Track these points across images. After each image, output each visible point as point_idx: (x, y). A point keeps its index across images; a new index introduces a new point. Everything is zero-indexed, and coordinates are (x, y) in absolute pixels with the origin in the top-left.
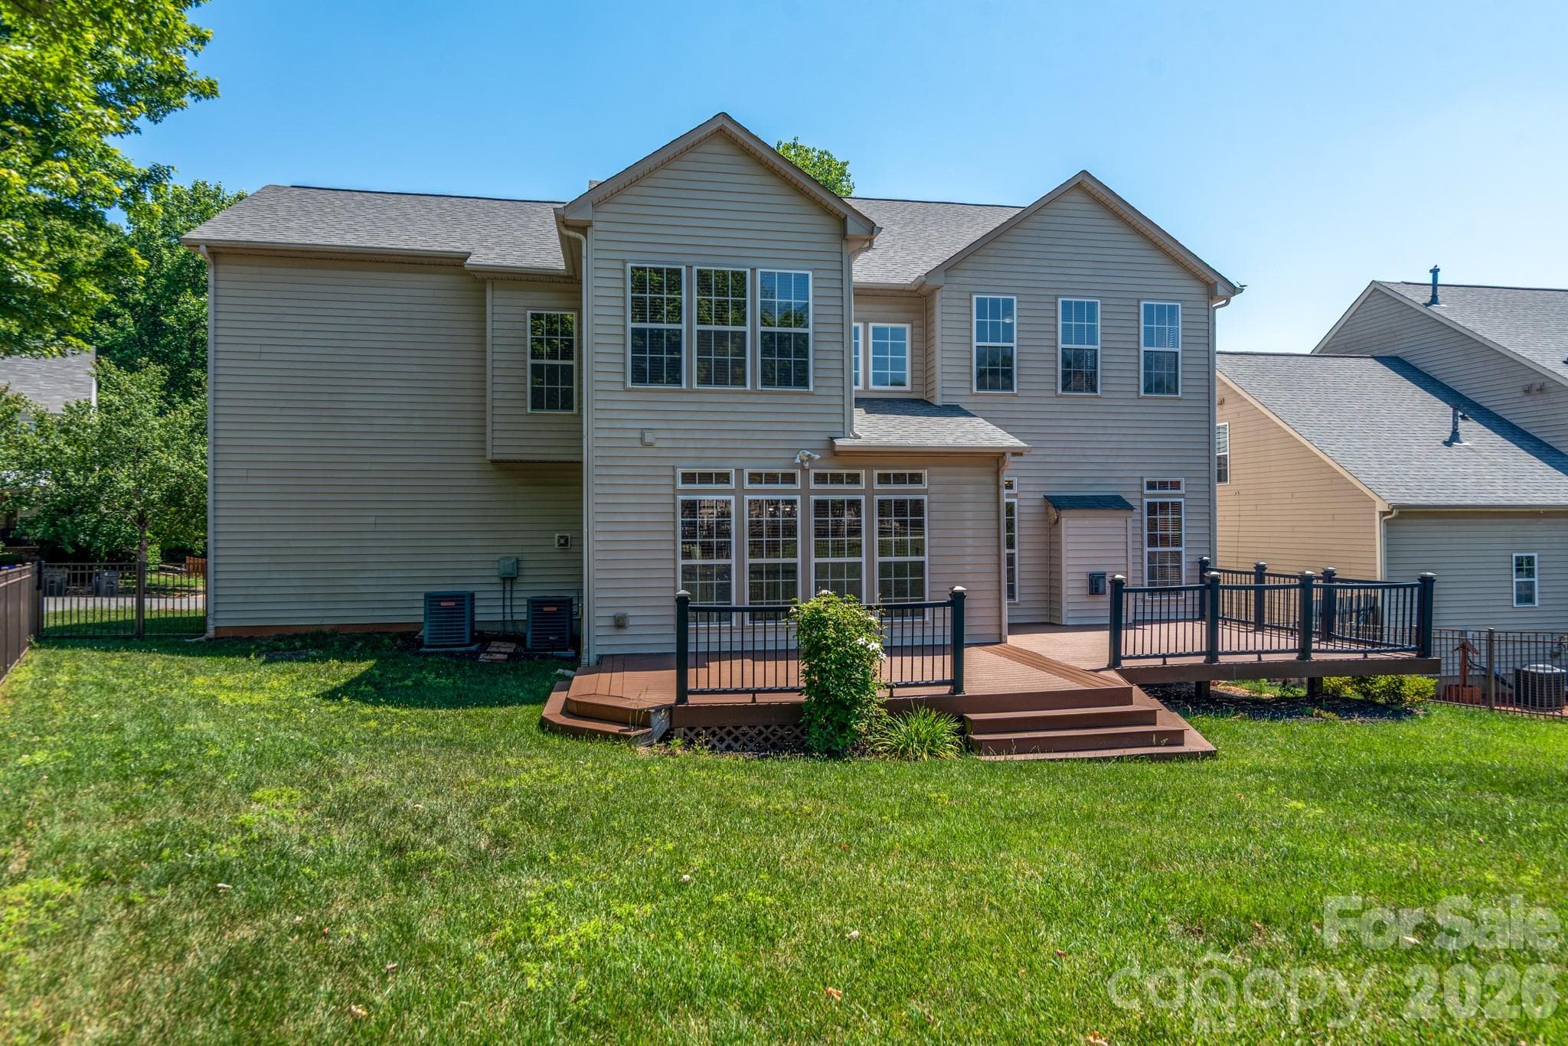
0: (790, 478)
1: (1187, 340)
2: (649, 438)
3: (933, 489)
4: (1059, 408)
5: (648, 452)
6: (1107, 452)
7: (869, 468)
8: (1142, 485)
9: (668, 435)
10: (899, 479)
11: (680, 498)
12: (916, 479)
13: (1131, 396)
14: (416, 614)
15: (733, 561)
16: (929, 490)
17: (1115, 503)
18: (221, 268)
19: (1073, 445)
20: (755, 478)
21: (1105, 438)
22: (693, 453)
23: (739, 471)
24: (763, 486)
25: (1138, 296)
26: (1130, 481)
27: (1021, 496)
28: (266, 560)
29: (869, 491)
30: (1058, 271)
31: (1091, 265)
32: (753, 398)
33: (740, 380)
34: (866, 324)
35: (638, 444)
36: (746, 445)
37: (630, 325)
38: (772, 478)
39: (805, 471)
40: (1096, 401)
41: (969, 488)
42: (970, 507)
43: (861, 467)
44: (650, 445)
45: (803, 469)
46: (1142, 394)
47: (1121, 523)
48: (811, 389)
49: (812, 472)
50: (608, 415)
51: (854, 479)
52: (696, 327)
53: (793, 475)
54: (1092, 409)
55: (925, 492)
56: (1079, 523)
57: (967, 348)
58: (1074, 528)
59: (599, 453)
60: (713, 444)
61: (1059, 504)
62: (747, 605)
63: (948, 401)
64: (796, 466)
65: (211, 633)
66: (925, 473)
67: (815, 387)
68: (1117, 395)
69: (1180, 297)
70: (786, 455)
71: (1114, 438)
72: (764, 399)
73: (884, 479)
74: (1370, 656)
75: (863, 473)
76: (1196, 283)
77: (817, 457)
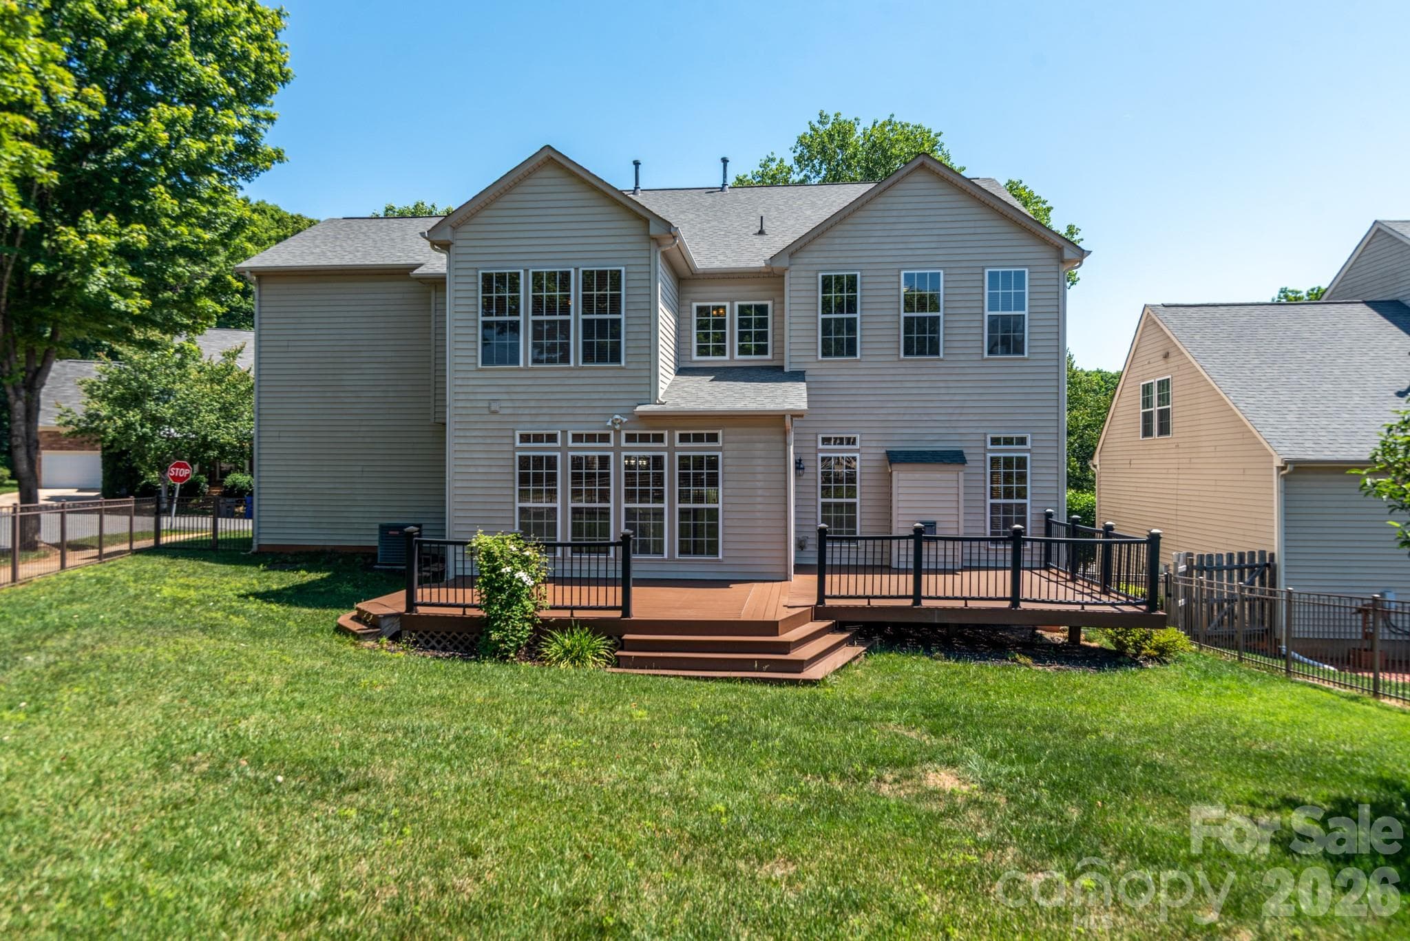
0: (605, 438)
1: (1034, 303)
2: (494, 406)
3: (728, 446)
4: (903, 371)
5: (494, 418)
6: (950, 411)
7: (672, 430)
8: (985, 441)
9: (509, 404)
10: (698, 438)
11: (518, 454)
12: (713, 438)
13: (976, 358)
14: (373, 540)
15: (558, 505)
16: (725, 450)
17: (955, 458)
18: (264, 286)
19: (915, 404)
20: (577, 438)
21: (947, 398)
22: (528, 418)
23: (564, 432)
24: (584, 445)
25: (983, 264)
26: (974, 437)
27: (863, 450)
28: (291, 497)
29: (672, 450)
30: (901, 246)
31: (935, 238)
32: (576, 373)
33: (565, 359)
34: (732, 303)
35: (486, 411)
36: (570, 411)
37: (481, 319)
38: (591, 438)
39: (617, 432)
40: (940, 364)
41: (761, 446)
42: (760, 462)
43: (664, 429)
44: (495, 413)
45: (615, 431)
46: (986, 355)
47: (953, 476)
48: (623, 364)
49: (623, 433)
50: (465, 389)
51: (659, 438)
52: (531, 318)
53: (608, 435)
54: (936, 371)
55: (720, 449)
56: (910, 476)
57: (813, 320)
58: (905, 480)
59: (457, 419)
60: (544, 411)
61: (895, 458)
62: (569, 540)
63: (795, 367)
64: (609, 428)
65: (255, 549)
66: (720, 432)
67: (627, 362)
68: (962, 358)
69: (1028, 263)
70: (602, 418)
71: (957, 398)
72: (584, 374)
73: (684, 438)
74: (1087, 608)
75: (666, 433)
76: (1042, 248)
77: (625, 420)
